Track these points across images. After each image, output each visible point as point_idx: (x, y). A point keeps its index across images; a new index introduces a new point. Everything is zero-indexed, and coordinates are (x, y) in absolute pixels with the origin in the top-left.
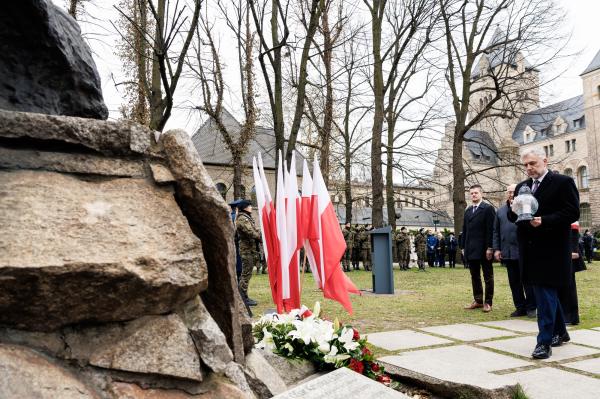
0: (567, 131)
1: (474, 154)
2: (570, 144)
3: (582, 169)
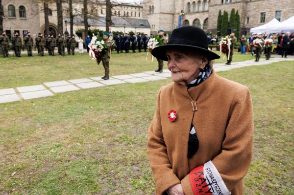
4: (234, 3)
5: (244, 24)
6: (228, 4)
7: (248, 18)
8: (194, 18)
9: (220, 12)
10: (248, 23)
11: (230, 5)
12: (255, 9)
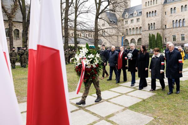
0: (137, 15)
1: (110, 21)
2: (138, 20)
3: (141, 27)
4: (156, 30)
5: (164, 42)
6: (153, 30)
7: (166, 39)
8: (131, 38)
9: (150, 35)
10: (166, 41)
11: (154, 31)
12: (169, 33)
